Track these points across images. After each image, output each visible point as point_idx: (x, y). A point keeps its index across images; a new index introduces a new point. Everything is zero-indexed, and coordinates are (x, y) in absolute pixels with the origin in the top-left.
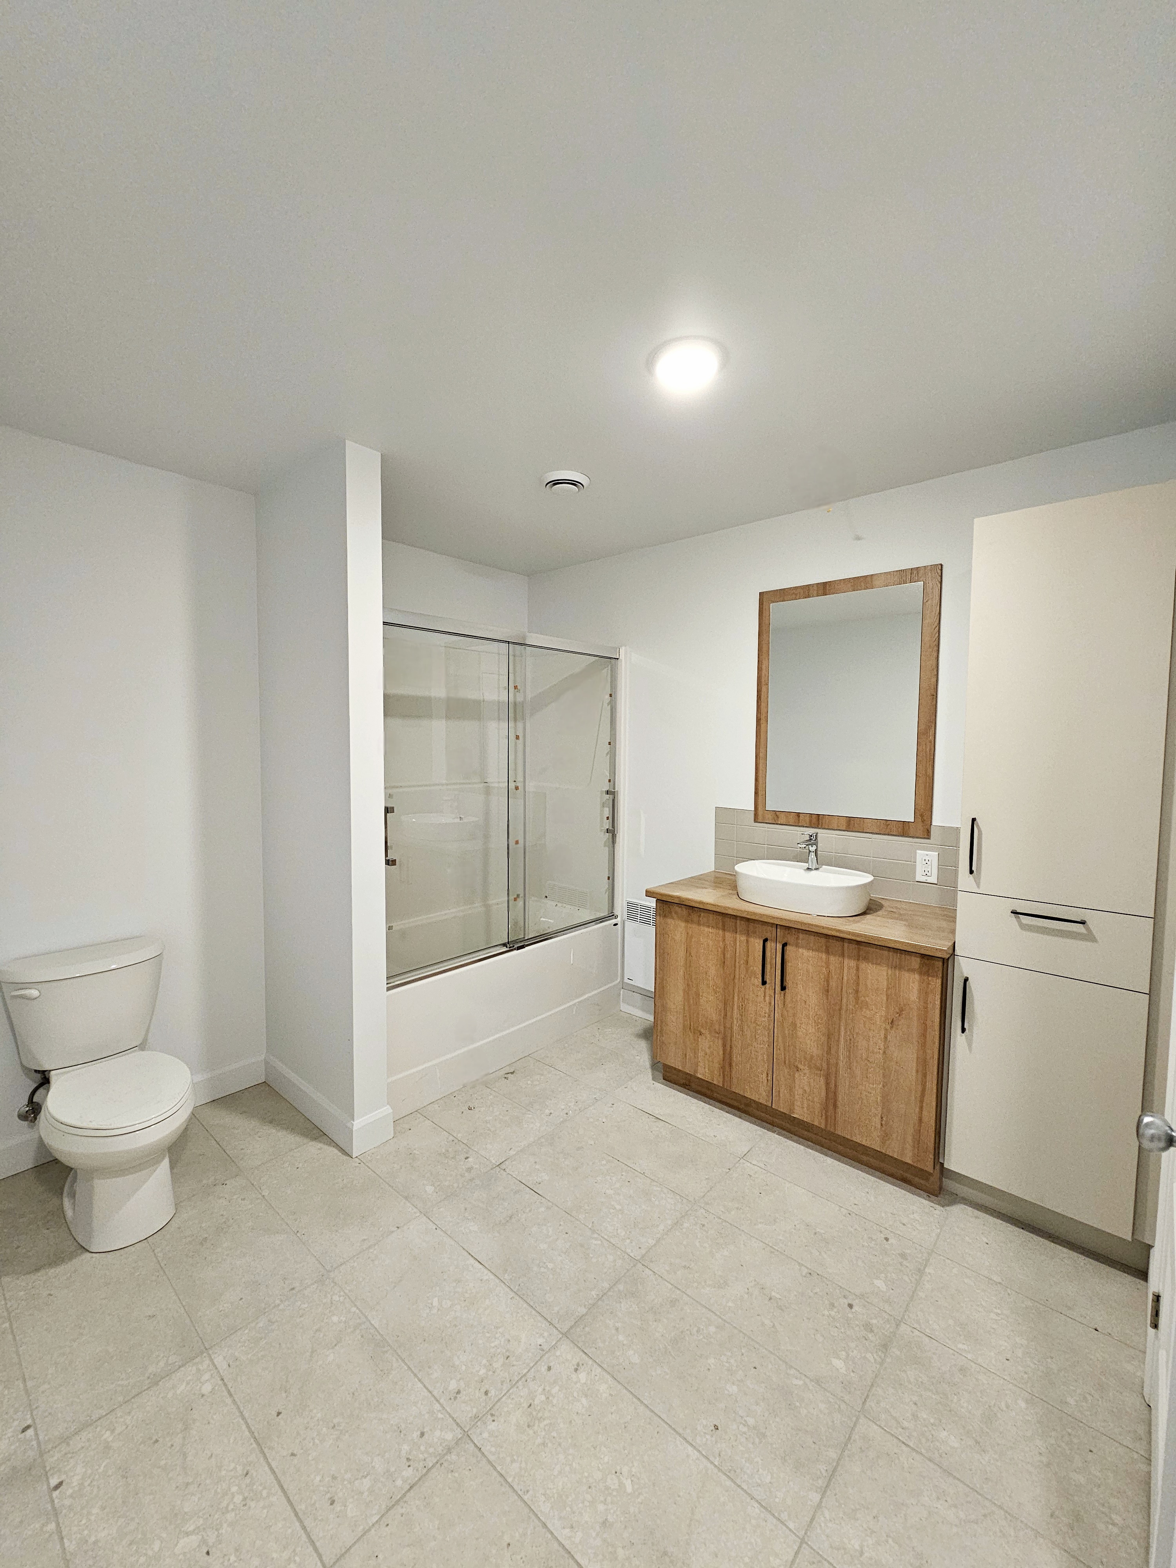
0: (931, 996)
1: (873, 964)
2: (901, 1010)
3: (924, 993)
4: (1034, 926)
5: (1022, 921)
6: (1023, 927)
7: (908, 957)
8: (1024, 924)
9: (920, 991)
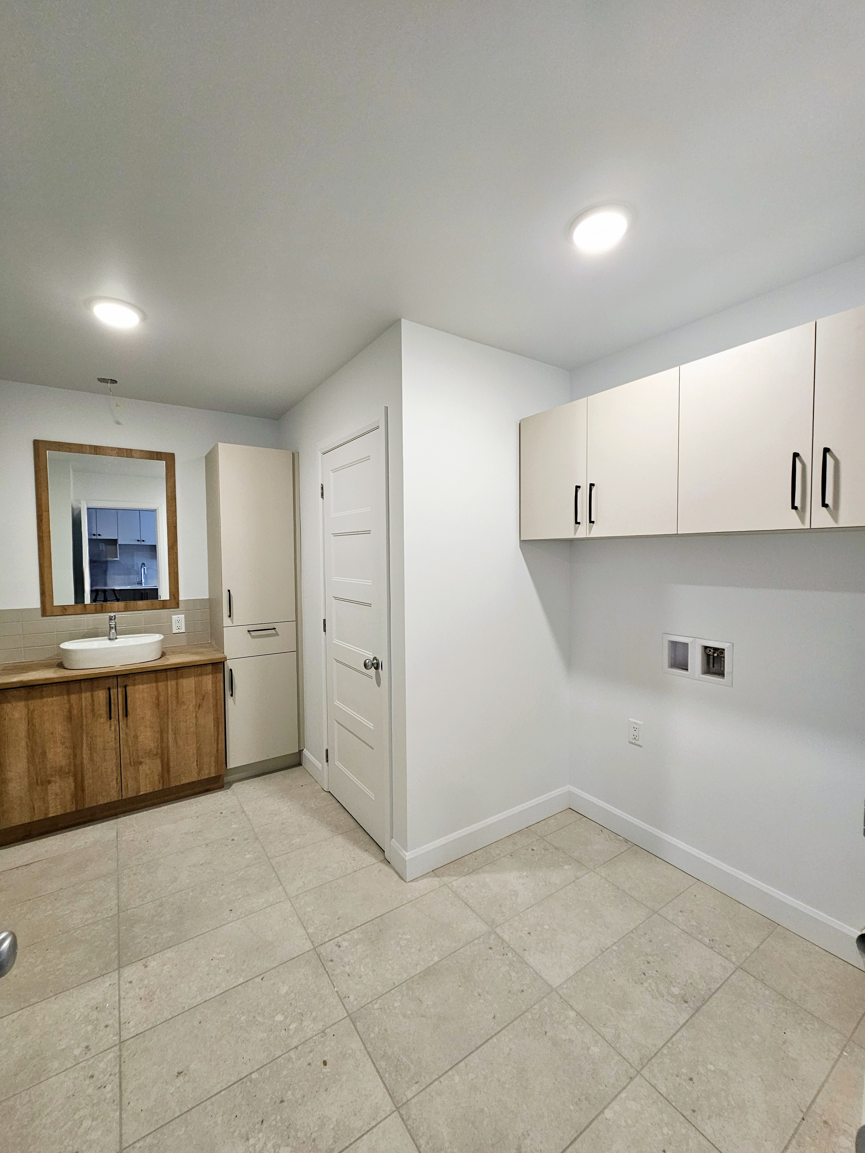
0: (218, 684)
1: (186, 678)
2: (204, 696)
3: (215, 683)
4: (257, 636)
5: (252, 635)
6: (253, 637)
7: (205, 668)
8: (253, 636)
9: (212, 683)
